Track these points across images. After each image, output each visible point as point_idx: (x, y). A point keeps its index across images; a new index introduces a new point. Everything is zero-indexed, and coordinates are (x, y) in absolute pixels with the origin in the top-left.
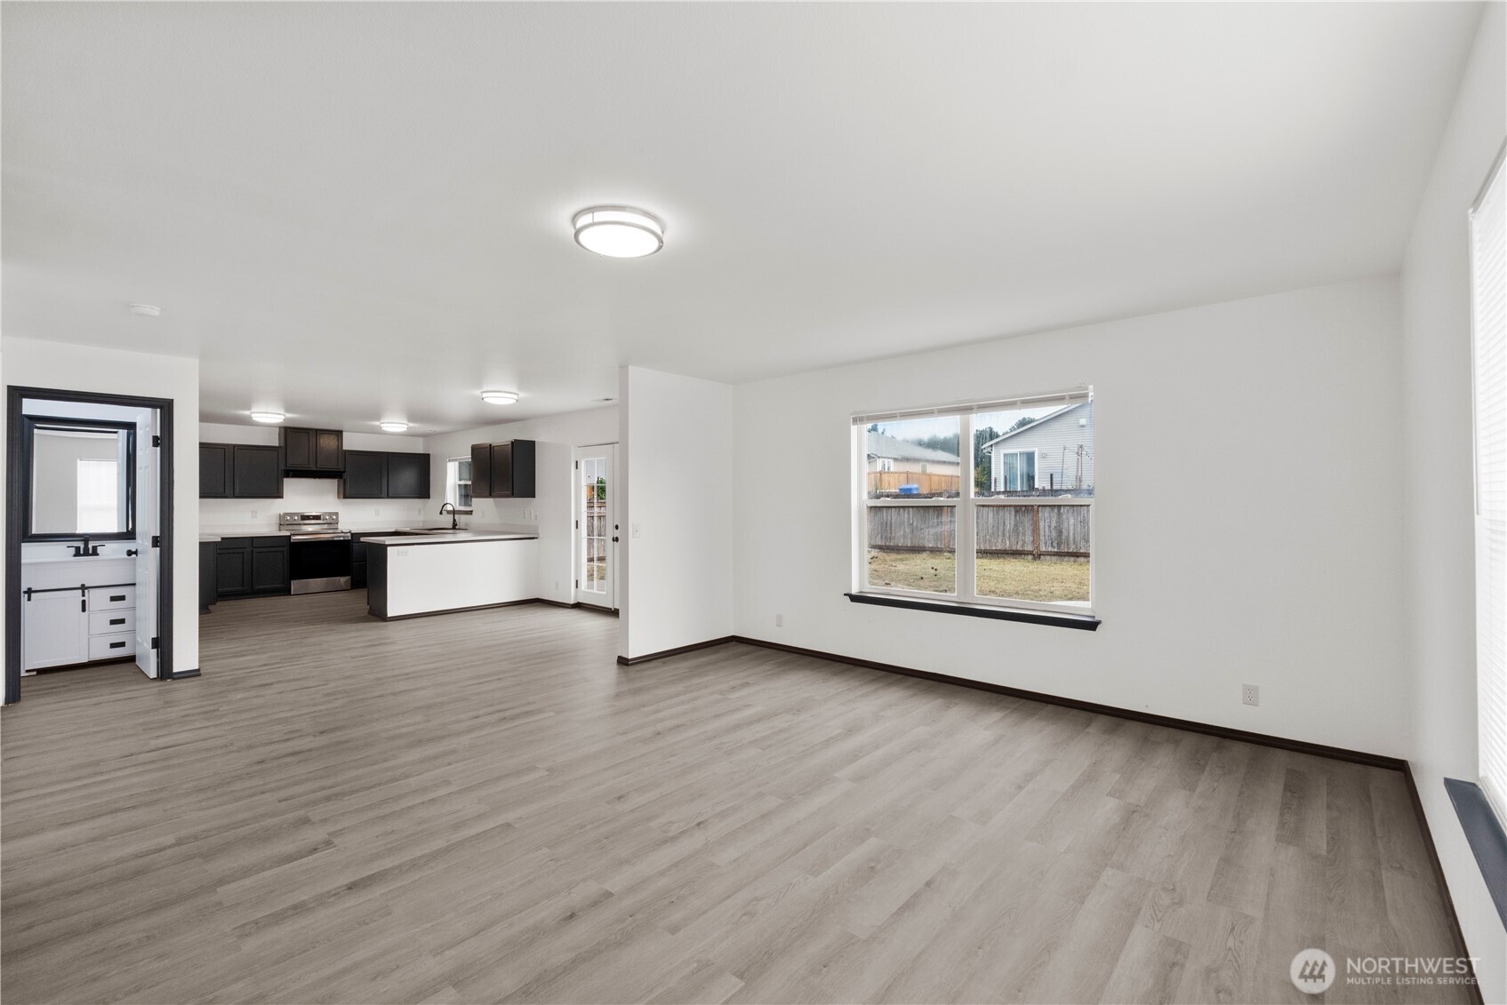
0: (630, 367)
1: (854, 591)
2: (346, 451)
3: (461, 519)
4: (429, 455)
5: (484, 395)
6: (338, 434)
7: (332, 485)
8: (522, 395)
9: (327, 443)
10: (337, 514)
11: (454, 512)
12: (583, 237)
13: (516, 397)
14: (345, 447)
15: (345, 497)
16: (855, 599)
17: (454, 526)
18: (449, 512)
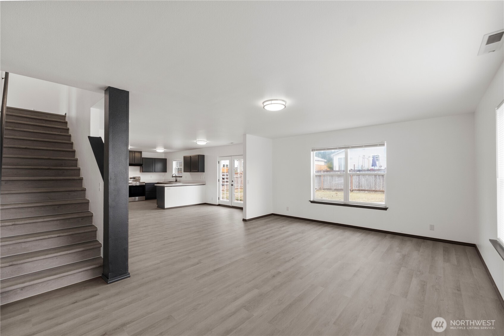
0: (247, 135)
1: (312, 200)
2: (143, 158)
3: (178, 179)
4: (166, 159)
5: (197, 142)
6: (141, 152)
7: (138, 168)
8: (208, 142)
9: (137, 155)
10: (140, 177)
11: (176, 177)
12: (265, 107)
13: (206, 142)
14: (143, 156)
15: (143, 172)
16: (312, 202)
17: (176, 181)
18: (174, 177)
